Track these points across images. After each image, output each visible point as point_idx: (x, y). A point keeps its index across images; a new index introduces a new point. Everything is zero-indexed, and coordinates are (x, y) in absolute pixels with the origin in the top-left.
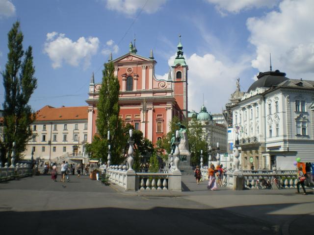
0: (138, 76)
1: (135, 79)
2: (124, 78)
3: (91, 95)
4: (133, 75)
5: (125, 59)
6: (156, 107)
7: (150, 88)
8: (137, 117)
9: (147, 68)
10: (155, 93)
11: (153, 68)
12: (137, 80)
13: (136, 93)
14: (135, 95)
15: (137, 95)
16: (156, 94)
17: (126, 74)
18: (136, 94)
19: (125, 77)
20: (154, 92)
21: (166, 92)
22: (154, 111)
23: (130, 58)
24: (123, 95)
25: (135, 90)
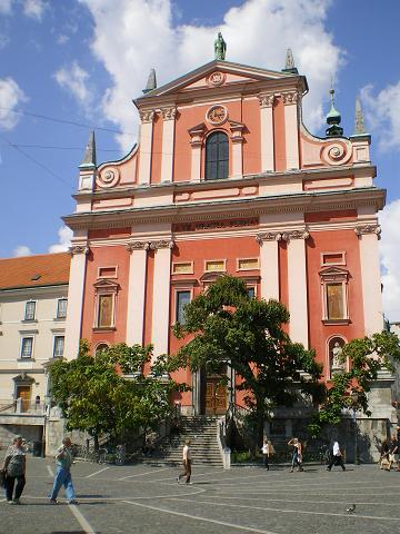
0: (244, 130)
1: (235, 141)
2: (196, 139)
3: (80, 198)
4: (227, 126)
5: (202, 83)
6: (315, 228)
7: (292, 164)
8: (246, 267)
9: (275, 103)
10: (310, 181)
11: (298, 101)
12: (244, 142)
13: (240, 185)
14: (236, 191)
15: (245, 191)
16: (315, 184)
17: (203, 127)
18: (241, 188)
19: (201, 135)
20: (306, 179)
21: (352, 174)
22: (309, 242)
23: (217, 78)
24: (195, 195)
25: (236, 174)
